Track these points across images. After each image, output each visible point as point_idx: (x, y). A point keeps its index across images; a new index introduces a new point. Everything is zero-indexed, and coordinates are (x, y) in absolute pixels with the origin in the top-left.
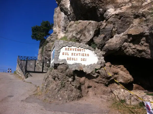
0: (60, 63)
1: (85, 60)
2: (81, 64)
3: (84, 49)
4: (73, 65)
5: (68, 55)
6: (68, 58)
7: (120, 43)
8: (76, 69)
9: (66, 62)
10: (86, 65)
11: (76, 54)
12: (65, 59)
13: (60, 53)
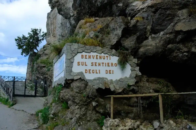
0: (75, 78)
1: (112, 72)
2: (107, 78)
3: (109, 56)
4: (94, 81)
5: (86, 65)
6: (86, 70)
7: (163, 45)
8: (100, 87)
9: (84, 76)
10: (114, 80)
11: (97, 64)
12: (82, 72)
13: (73, 62)
